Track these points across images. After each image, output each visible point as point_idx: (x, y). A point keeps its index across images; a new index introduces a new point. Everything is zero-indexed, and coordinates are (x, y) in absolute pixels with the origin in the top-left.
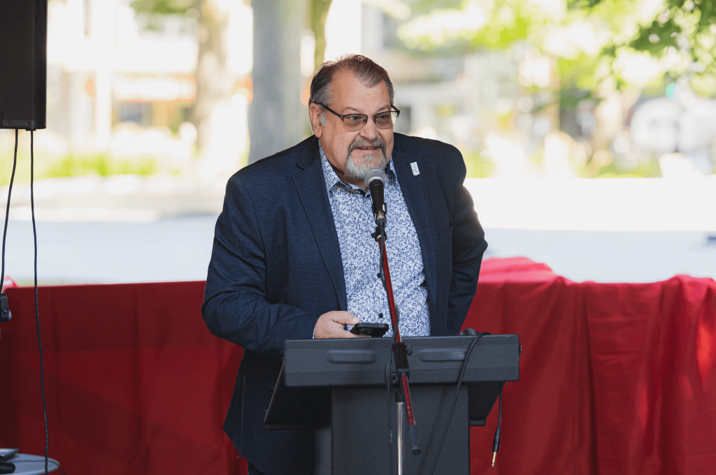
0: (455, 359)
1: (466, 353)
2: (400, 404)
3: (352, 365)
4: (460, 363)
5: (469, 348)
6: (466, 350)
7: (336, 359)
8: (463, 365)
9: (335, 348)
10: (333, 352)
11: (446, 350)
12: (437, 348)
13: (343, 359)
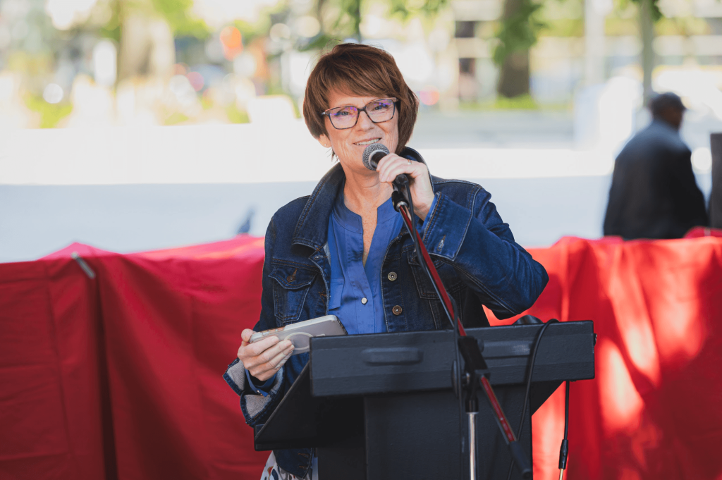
0: (518, 354)
1: (532, 347)
2: (472, 416)
3: (392, 366)
4: (526, 359)
5: (535, 340)
6: (531, 342)
7: (374, 359)
8: (529, 362)
9: (372, 346)
10: (370, 350)
11: (506, 343)
12: (496, 341)
13: (382, 359)
